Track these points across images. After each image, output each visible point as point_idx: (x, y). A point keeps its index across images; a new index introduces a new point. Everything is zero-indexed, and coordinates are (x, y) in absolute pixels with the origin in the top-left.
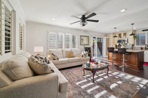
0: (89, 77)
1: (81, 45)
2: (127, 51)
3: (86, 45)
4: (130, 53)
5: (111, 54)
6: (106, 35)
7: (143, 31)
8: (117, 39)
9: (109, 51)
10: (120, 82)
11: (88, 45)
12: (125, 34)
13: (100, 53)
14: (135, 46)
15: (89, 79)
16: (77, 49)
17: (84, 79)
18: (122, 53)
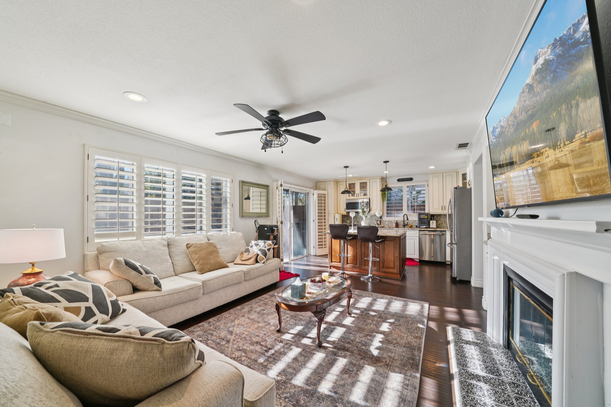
0: (302, 335)
1: (243, 215)
2: (381, 232)
3: (260, 215)
4: (384, 239)
5: (336, 244)
6: (317, 184)
7: (399, 180)
8: (346, 198)
9: (335, 236)
10: (385, 327)
11: (267, 215)
12: (363, 186)
13: (300, 241)
14: (385, 218)
15: (306, 341)
16: (227, 232)
17: (288, 345)
18: (366, 240)
